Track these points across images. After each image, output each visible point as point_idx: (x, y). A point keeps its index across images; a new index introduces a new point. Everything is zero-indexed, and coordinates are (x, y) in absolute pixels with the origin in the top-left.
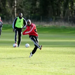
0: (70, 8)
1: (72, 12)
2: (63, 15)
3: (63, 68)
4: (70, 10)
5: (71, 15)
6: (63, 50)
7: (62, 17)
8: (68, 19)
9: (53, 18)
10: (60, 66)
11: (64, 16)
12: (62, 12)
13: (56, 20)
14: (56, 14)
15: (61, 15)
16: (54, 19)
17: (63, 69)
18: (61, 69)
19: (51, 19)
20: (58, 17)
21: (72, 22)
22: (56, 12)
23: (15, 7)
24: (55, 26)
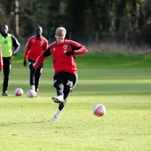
0: (129, 15)
1: (133, 23)
3: (115, 138)
5: (131, 29)
7: (113, 34)
8: (126, 36)
10: (109, 135)
11: (117, 30)
12: (113, 23)
13: (101, 39)
14: (101, 27)
15: (110, 29)
16: (97, 38)
19: (91, 38)
20: (104, 33)
21: (133, 43)
22: (101, 23)
23: (16, 14)
24: (99, 51)
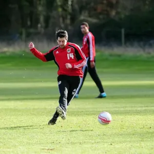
2: (44, 25)
4: (60, 13)
6: (47, 107)
9: (21, 34)
17: (46, 151)
18: (42, 151)
